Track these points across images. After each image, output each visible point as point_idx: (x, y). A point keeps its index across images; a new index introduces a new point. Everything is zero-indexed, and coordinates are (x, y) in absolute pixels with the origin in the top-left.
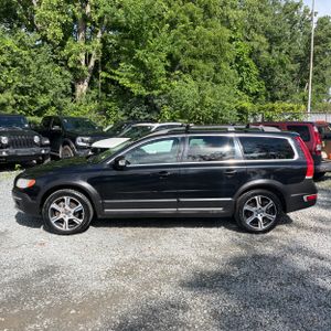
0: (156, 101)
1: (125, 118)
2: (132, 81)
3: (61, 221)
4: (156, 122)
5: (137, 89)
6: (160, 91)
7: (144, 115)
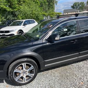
0: (16, 13)
2: (6, 6)
3: (22, 78)
6: (17, 9)
7: (12, 18)
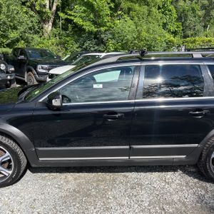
0: (103, 36)
1: (79, 50)
4: (103, 52)
5: (88, 26)
6: (106, 28)
7: (94, 48)
